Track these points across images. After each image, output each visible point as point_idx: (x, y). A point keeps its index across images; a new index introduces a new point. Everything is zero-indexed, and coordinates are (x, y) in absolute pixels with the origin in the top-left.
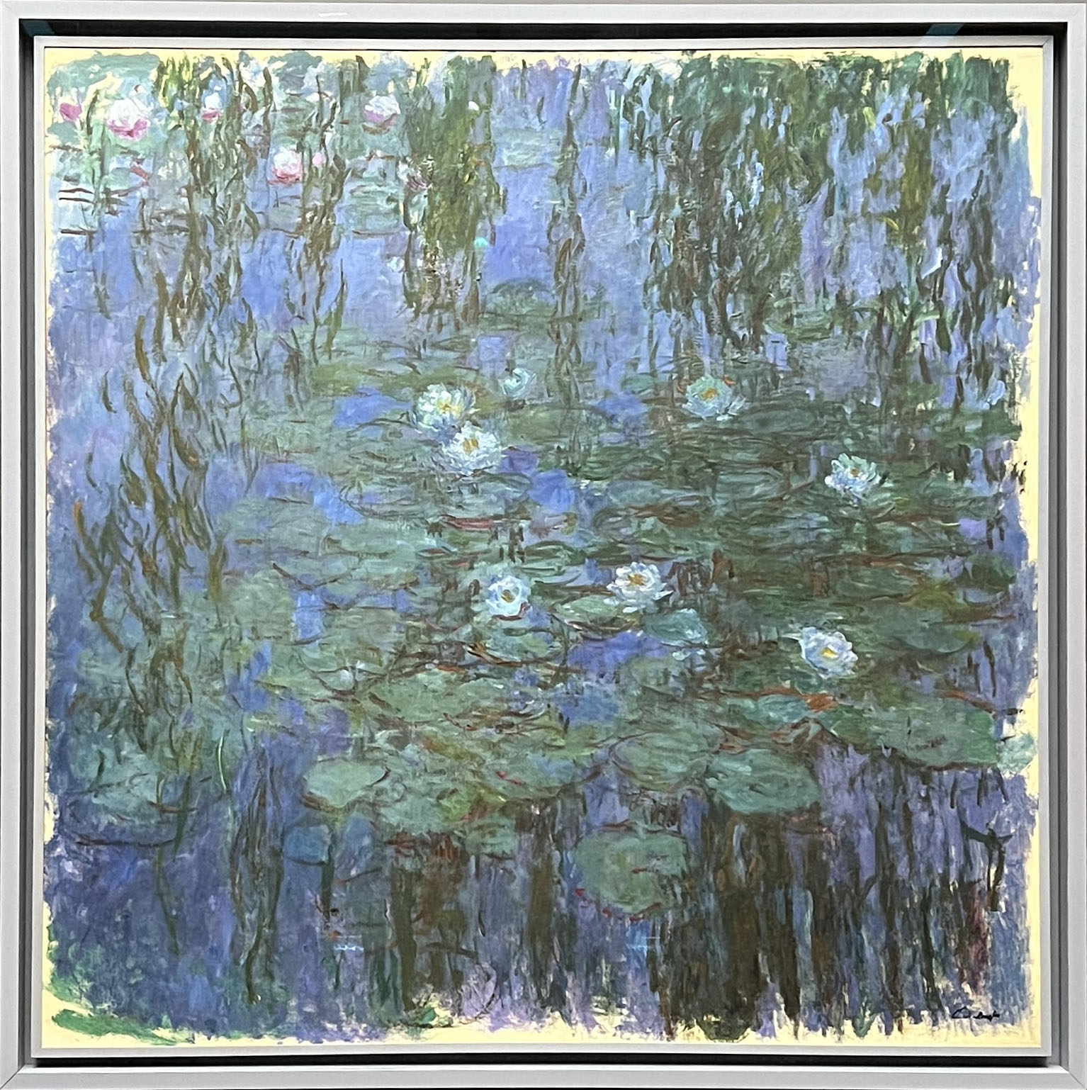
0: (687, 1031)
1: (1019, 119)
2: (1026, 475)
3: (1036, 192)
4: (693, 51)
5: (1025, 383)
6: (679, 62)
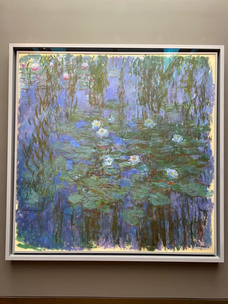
0: (144, 249)
1: (211, 69)
2: (212, 139)
3: (214, 83)
4: (147, 54)
5: (212, 120)
6: (144, 57)
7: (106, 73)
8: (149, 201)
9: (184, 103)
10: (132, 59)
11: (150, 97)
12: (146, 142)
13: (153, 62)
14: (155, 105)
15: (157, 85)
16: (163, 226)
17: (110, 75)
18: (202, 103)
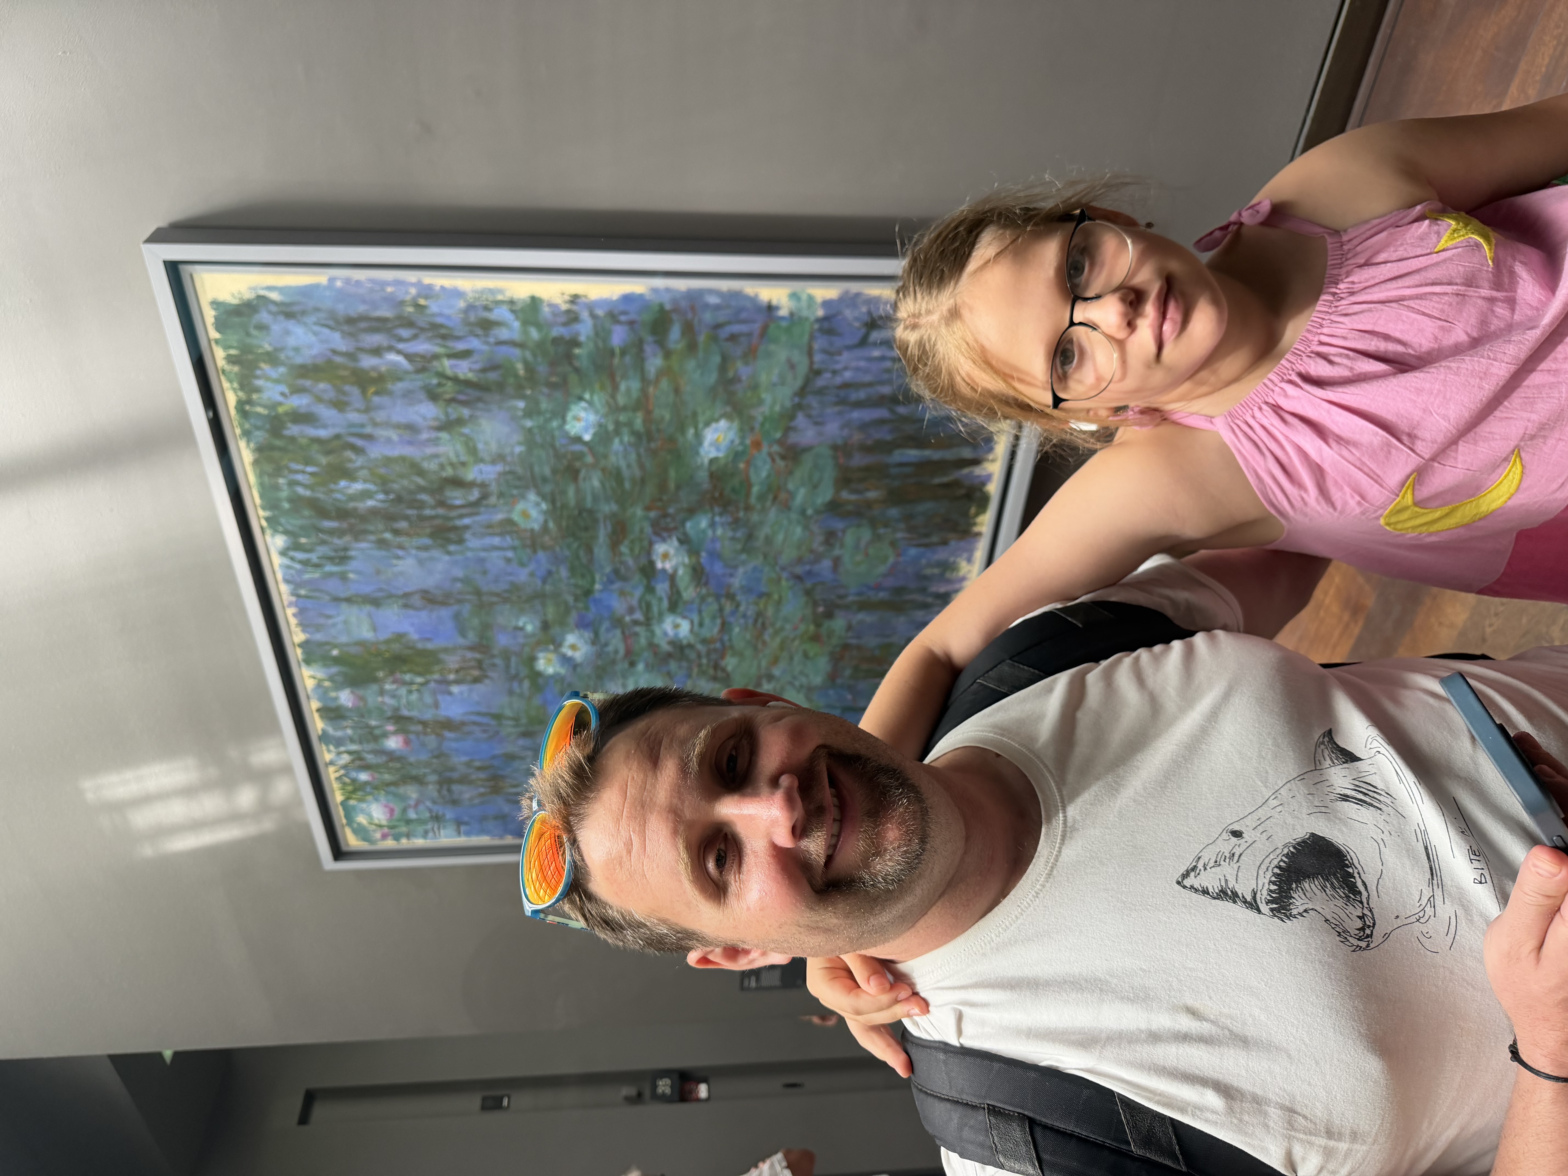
0: (979, 525)
1: (261, 293)
2: (572, 293)
3: (323, 281)
5: (493, 292)
6: (272, 536)
7: (362, 643)
8: (818, 512)
9: (433, 396)
10: (293, 572)
11: (428, 512)
12: (605, 525)
13: (286, 505)
14: (457, 497)
15: (376, 492)
16: (907, 470)
17: (366, 634)
18: (422, 329)
